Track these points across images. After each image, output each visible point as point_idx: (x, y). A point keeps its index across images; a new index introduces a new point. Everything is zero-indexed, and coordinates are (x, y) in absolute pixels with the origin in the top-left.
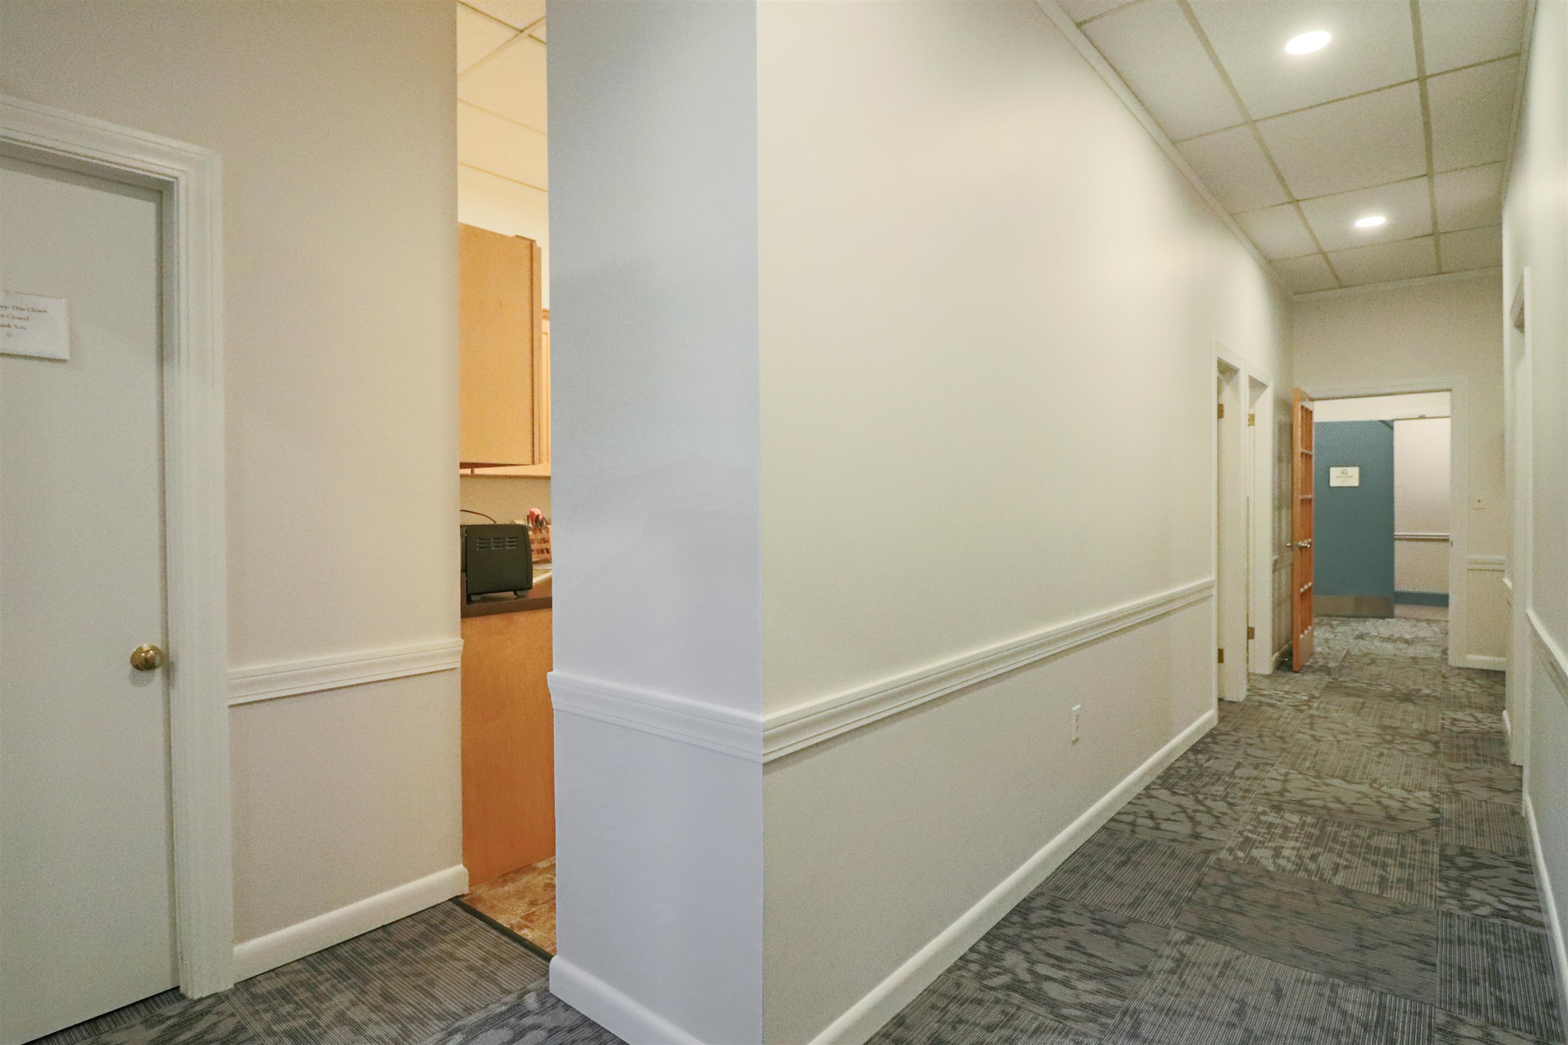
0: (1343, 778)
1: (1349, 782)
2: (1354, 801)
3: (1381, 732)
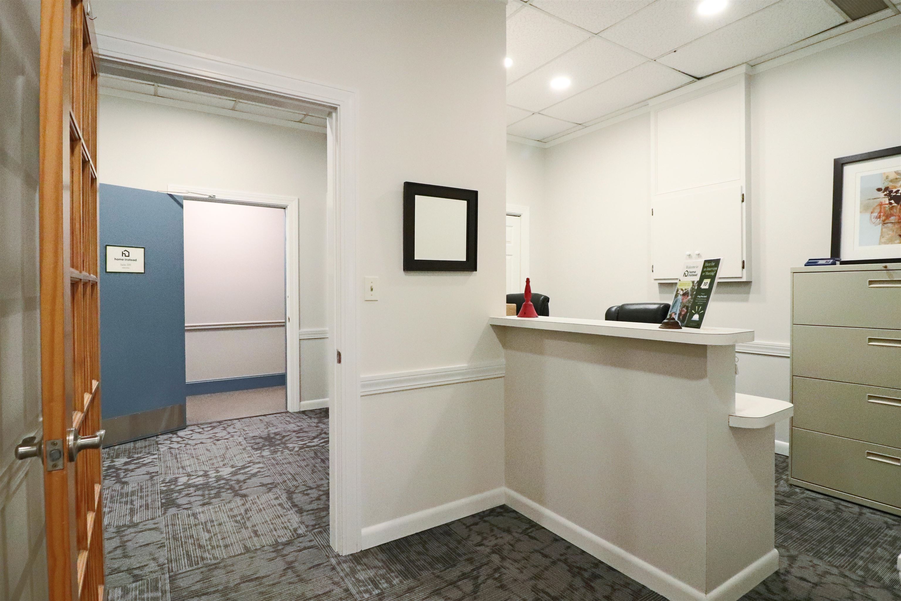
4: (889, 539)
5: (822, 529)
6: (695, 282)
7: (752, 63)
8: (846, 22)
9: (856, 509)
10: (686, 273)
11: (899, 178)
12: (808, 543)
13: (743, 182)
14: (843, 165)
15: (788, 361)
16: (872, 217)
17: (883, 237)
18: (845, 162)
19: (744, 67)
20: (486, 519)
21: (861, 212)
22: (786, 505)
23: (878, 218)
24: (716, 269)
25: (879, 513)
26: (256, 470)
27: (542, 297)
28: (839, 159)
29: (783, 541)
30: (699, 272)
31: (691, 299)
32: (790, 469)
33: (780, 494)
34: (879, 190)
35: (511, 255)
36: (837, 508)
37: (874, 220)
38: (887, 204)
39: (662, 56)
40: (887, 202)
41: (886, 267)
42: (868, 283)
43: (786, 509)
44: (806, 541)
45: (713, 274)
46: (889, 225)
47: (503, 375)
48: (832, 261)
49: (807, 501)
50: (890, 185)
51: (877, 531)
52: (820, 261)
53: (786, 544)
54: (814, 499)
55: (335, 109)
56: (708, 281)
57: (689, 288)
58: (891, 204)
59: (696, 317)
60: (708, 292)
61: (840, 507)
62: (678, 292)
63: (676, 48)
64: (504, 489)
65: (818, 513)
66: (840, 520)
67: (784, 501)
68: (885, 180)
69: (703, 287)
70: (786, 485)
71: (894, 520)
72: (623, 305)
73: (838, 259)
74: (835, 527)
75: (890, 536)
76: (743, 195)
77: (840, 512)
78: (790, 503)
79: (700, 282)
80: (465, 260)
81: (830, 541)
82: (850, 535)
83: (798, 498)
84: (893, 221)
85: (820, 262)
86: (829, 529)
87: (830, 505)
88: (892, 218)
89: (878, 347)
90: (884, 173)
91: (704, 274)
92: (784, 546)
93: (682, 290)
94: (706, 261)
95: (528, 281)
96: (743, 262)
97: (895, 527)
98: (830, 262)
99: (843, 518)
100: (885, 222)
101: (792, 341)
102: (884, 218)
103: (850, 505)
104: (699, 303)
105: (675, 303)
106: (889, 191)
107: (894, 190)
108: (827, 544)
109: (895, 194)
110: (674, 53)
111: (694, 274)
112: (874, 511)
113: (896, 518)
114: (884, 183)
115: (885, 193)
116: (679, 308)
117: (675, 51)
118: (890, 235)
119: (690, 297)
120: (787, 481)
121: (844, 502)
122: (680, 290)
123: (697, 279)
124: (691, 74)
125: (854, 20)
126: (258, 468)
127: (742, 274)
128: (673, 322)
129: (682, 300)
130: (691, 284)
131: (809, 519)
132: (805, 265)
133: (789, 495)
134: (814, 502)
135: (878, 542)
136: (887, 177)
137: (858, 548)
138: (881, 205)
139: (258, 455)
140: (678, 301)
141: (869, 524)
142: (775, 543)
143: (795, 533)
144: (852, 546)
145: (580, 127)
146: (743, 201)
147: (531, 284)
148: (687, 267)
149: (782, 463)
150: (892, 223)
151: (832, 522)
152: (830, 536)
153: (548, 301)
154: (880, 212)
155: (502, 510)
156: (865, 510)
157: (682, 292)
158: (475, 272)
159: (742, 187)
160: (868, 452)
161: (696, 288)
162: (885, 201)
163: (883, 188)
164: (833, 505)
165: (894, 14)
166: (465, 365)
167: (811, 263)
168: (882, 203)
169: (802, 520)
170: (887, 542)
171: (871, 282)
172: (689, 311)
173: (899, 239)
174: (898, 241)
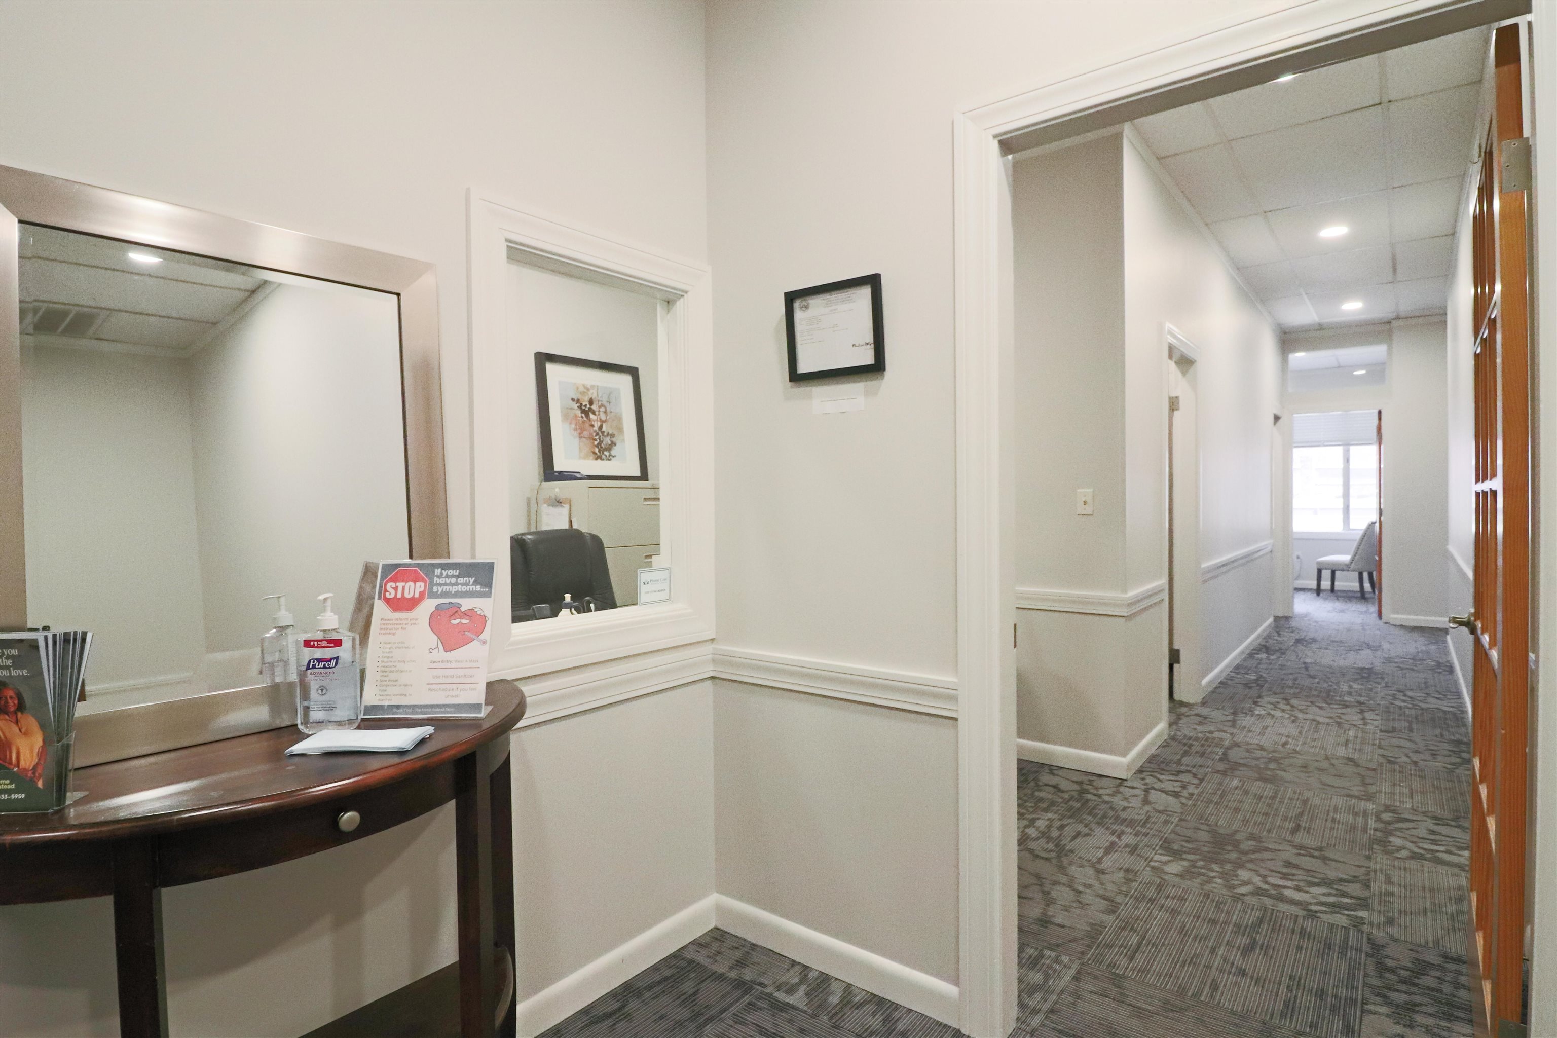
0: (1319, 723)
1: (1314, 720)
2: (1310, 708)
3: (1278, 772)
11: (586, 392)
14: (543, 360)
16: (571, 429)
17: (580, 450)
18: (544, 358)
23: (575, 432)
28: (539, 353)
34: (573, 399)
37: (572, 433)
38: (580, 417)
40: (580, 415)
46: (583, 440)
50: (580, 397)
58: (582, 417)
68: (577, 391)
84: (586, 436)
88: (585, 433)
90: (576, 383)
100: (580, 437)
102: (579, 432)
106: (580, 403)
107: (583, 404)
109: (584, 408)
114: (576, 394)
115: (577, 404)
118: (585, 451)
136: (578, 388)
138: (576, 416)
150: (585, 438)
154: (576, 425)
162: (578, 413)
163: (576, 399)
168: (576, 414)
173: (592, 456)
174: (592, 458)
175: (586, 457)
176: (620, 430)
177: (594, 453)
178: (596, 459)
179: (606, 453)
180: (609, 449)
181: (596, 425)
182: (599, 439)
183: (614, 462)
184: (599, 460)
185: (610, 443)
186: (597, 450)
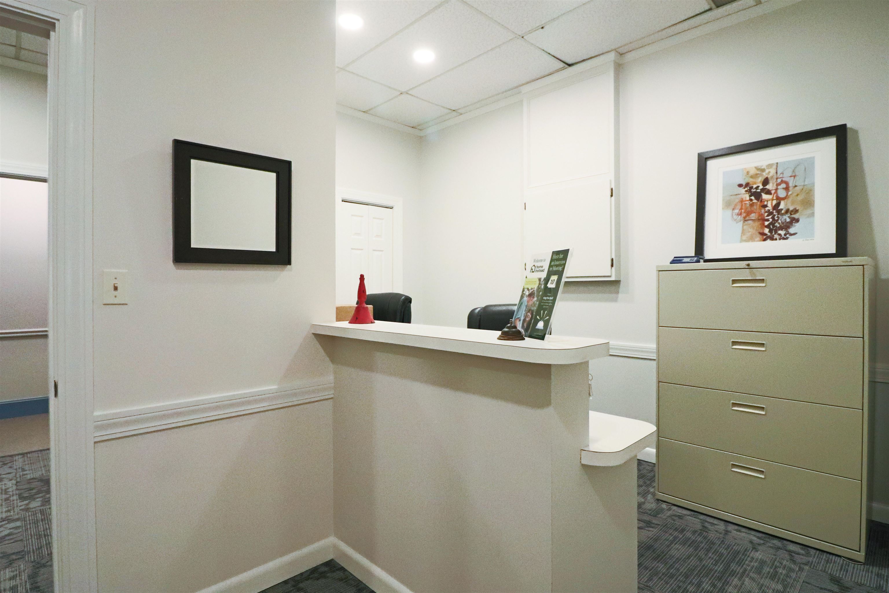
4: (756, 564)
5: (689, 557)
6: (542, 280)
7: (621, 50)
8: (710, 9)
9: (721, 526)
10: (533, 268)
11: (758, 174)
12: (674, 579)
13: (611, 176)
14: (707, 159)
15: (654, 363)
16: (734, 214)
17: (744, 235)
18: (708, 156)
19: (612, 55)
20: (301, 585)
21: (723, 209)
22: (653, 528)
23: (739, 215)
24: (564, 262)
25: (744, 530)
26: (7, 532)
27: (403, 298)
28: (702, 153)
29: (648, 580)
30: (546, 267)
31: (537, 301)
32: (656, 480)
33: (647, 513)
34: (740, 186)
35: (382, 251)
36: (703, 526)
37: (735, 217)
38: (747, 201)
39: (530, 32)
40: (748, 198)
41: (748, 265)
42: (731, 282)
43: (652, 532)
44: (672, 576)
45: (560, 269)
46: (750, 222)
47: (332, 396)
48: (696, 258)
49: (674, 520)
50: (750, 180)
51: (743, 554)
52: (684, 258)
53: (651, 584)
54: (680, 517)
55: (53, 25)
56: (554, 278)
57: (535, 286)
58: (751, 200)
59: (540, 325)
60: (554, 292)
61: (706, 524)
62: (524, 292)
63: (543, 23)
64: (332, 540)
65: (685, 535)
66: (707, 542)
67: (649, 522)
68: (746, 176)
69: (550, 285)
70: (652, 501)
71: (758, 538)
72: (487, 307)
73: (701, 257)
74: (702, 554)
75: (757, 559)
76: (612, 189)
77: (706, 532)
78: (657, 524)
79: (547, 280)
80: (274, 250)
81: (697, 574)
82: (717, 562)
83: (665, 517)
84: (753, 218)
85: (685, 260)
86: (695, 556)
87: (695, 523)
88: (753, 215)
89: (743, 351)
90: (745, 169)
91: (551, 269)
92: (650, 587)
93: (528, 289)
94: (554, 253)
95: (362, 278)
96: (612, 260)
97: (760, 548)
98: (694, 260)
99: (709, 540)
100: (746, 219)
101: (658, 344)
102: (744, 215)
103: (716, 522)
104: (544, 307)
105: (519, 307)
106: (750, 187)
107: (755, 186)
108: (694, 578)
109: (755, 190)
110: (541, 30)
111: (541, 269)
112: (740, 528)
113: (760, 535)
114: (745, 179)
115: (746, 189)
116: (524, 312)
117: (542, 28)
118: (750, 233)
119: (535, 299)
120: (654, 494)
121: (711, 518)
122: (526, 290)
123: (544, 275)
124: (563, 59)
125: (718, 6)
126: (10, 529)
127: (611, 273)
128: (514, 331)
129: (528, 302)
130: (538, 282)
131: (676, 544)
132: (671, 263)
133: (656, 513)
134: (681, 521)
135: (745, 570)
136: (748, 173)
137: (726, 580)
138: (742, 201)
139: (23, 507)
140: (523, 304)
141: (734, 545)
142: (639, 583)
143: (661, 567)
144: (720, 579)
145: (454, 114)
146: (612, 196)
147: (366, 282)
148: (534, 261)
149: (650, 473)
150: (753, 220)
151: (699, 546)
152: (697, 566)
153: (410, 302)
154: (741, 209)
155: (326, 569)
156: (731, 527)
157: (528, 291)
158: (289, 266)
159: (611, 181)
160: (732, 464)
161: (543, 287)
162: (746, 197)
163: (744, 184)
164: (699, 523)
165: (755, 4)
166: (274, 387)
167: (677, 260)
168: (742, 199)
169: (668, 546)
170: (753, 569)
171: (734, 281)
172: (534, 316)
173: (759, 237)
174: (758, 239)
175: (751, 239)
176: (809, 203)
177: (763, 234)
178: (765, 240)
179: (782, 233)
180: (786, 226)
181: (769, 204)
182: (773, 218)
183: (791, 240)
184: (768, 241)
185: (788, 220)
186: (767, 231)
